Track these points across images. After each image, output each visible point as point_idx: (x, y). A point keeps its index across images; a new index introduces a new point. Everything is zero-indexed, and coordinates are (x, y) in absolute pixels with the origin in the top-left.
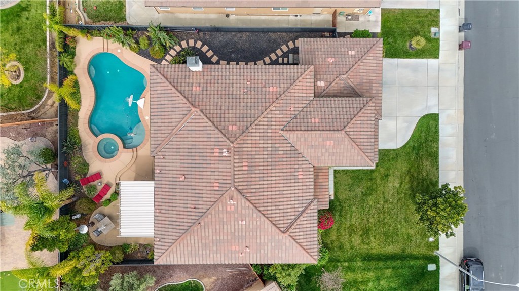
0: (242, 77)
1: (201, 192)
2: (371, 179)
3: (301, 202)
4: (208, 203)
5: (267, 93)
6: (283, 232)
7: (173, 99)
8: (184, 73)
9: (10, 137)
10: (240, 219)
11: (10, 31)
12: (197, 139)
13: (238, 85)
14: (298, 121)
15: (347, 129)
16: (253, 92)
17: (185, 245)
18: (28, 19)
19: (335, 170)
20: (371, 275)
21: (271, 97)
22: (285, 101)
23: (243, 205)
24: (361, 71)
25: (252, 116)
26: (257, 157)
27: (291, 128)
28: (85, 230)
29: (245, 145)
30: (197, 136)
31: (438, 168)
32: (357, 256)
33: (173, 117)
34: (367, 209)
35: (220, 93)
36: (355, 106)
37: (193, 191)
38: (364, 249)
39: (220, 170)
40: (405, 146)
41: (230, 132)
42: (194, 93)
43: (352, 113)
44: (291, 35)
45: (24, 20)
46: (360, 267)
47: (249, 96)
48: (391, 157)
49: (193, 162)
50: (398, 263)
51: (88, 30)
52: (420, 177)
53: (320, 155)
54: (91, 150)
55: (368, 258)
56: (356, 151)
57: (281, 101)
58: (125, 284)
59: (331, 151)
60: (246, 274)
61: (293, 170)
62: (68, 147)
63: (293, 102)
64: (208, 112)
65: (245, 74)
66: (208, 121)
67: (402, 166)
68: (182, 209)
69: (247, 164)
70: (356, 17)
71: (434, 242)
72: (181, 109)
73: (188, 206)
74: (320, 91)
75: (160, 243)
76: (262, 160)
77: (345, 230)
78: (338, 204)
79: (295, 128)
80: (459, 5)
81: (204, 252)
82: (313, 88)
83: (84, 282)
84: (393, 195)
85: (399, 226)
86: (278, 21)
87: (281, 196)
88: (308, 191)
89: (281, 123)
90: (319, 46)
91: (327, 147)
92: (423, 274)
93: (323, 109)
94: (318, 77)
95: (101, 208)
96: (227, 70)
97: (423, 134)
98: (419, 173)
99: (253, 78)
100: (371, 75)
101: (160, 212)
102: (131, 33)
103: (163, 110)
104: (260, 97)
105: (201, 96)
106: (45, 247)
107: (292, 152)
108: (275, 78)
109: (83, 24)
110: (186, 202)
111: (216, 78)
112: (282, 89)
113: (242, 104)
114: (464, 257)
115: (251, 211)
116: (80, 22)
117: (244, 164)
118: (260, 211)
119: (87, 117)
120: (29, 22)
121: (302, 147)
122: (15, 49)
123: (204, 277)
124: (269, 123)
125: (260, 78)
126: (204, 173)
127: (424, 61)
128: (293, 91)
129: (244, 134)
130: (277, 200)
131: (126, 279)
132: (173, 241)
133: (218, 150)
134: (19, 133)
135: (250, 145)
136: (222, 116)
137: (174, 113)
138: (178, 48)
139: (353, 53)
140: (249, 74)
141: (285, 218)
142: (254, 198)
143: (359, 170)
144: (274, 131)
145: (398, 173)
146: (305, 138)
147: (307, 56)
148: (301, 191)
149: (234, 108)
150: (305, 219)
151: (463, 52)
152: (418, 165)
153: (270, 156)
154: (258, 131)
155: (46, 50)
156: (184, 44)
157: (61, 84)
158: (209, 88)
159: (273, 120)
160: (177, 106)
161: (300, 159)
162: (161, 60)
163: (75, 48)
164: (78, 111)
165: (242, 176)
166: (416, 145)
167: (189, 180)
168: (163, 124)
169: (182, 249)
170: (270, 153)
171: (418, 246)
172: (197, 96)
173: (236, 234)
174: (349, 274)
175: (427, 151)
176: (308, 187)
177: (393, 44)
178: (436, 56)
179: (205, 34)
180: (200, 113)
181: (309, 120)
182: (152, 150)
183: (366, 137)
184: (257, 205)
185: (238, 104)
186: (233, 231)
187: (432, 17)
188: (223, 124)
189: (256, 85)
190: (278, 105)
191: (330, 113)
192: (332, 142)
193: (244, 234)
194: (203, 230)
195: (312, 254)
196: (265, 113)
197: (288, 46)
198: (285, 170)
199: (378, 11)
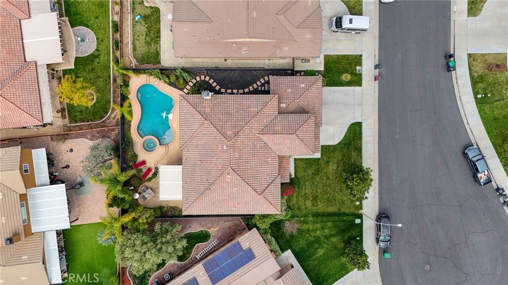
0: (235, 102)
1: (211, 170)
2: (318, 164)
3: (270, 177)
4: (215, 177)
5: (250, 112)
6: (260, 195)
7: (194, 115)
8: (200, 100)
9: (87, 138)
10: (234, 186)
11: (87, 71)
12: (208, 140)
13: (233, 107)
14: (268, 128)
15: (297, 133)
16: (241, 112)
17: (201, 203)
18: (98, 63)
19: (295, 159)
20: (318, 226)
21: (252, 114)
22: (260, 117)
23: (236, 178)
24: (308, 97)
25: (241, 126)
26: (244, 150)
27: (264, 133)
28: (137, 196)
29: (236, 143)
30: (208, 137)
31: (361, 157)
32: (309, 213)
33: (194, 126)
34: (316, 184)
35: (221, 112)
36: (302, 119)
37: (206, 170)
38: (314, 209)
39: (222, 157)
40: (340, 143)
41: (228, 135)
42: (206, 112)
43: (301, 123)
44: (266, 72)
45: (96, 63)
46: (311, 221)
47: (239, 114)
48: (331, 150)
49: (206, 153)
50: (336, 218)
51: (137, 71)
52: (350, 163)
53: (282, 148)
54: (139, 146)
55: (316, 215)
56: (303, 146)
57: (258, 117)
58: (163, 229)
59: (288, 146)
60: (238, 226)
61: (266, 158)
62: (125, 145)
63: (265, 117)
64: (215, 123)
65: (237, 100)
66: (215, 129)
67: (338, 155)
68: (200, 181)
69: (238, 154)
70: (307, 61)
71: (359, 205)
72: (198, 122)
73: (203, 179)
74: (282, 110)
75: (186, 202)
76: (247, 152)
77: (301, 197)
78: (297, 180)
79: (266, 133)
80: (375, 52)
81: (213, 207)
82: (277, 108)
83: (140, 226)
84: (332, 175)
85: (336, 195)
86: (258, 64)
87: (258, 173)
88: (275, 170)
89: (258, 130)
90: (283, 82)
91: (286, 144)
92: (353, 225)
93: (283, 121)
94: (282, 101)
95: (145, 183)
96: (226, 98)
97: (352, 135)
98: (349, 160)
99: (241, 102)
100: (315, 99)
101: (186, 183)
102: (165, 73)
103: (187, 122)
104: (246, 114)
105: (210, 114)
106: (115, 205)
107: (265, 147)
108: (254, 102)
109: (134, 67)
110: (202, 177)
111: (219, 102)
112: (259, 109)
113: (235, 118)
114: (379, 214)
115: (240, 182)
116: (132, 65)
117: (236, 154)
118: (245, 182)
119: (137, 126)
120: (99, 65)
121: (271, 144)
122: (90, 82)
123: (211, 228)
124: (251, 130)
125: (246, 102)
126: (213, 159)
127: (352, 88)
128: (265, 110)
129: (236, 136)
130: (256, 176)
131: (164, 226)
132: (194, 200)
133: (221, 146)
134: (93, 136)
135: (239, 143)
136: (223, 125)
137: (194, 124)
138: (194, 81)
139: (303, 86)
140: (239, 100)
141: (261, 186)
142: (242, 174)
143: (310, 159)
144: (254, 134)
145: (335, 161)
146: (272, 139)
147: (275, 88)
148: (270, 170)
149: (230, 121)
150: (273, 187)
151: (377, 82)
152: (349, 155)
153: (251, 149)
154: (244, 134)
155: (110, 82)
156: (198, 79)
157: (122, 106)
158: (215, 109)
159: (253, 128)
160: (196, 120)
161: (270, 151)
162: (184, 89)
163: (128, 82)
164: (130, 121)
165: (235, 161)
166: (347, 142)
167: (204, 164)
168: (188, 131)
169: (199, 205)
170: (251, 147)
171: (349, 208)
172: (208, 114)
173: (232, 195)
174: (304, 225)
175: (354, 146)
176: (275, 168)
177: (332, 78)
178: (360, 85)
179: (211, 72)
180: (210, 124)
181: (275, 128)
182: (181, 146)
183: (309, 137)
184: (244, 178)
185: (232, 118)
186: (230, 194)
187: (357, 60)
188: (223, 130)
189: (243, 107)
190: (256, 119)
191: (288, 123)
192: (289, 141)
193: (236, 196)
194: (212, 194)
195: (277, 208)
196: (249, 124)
197: (264, 79)
198: (261, 158)
199: (322, 56)
